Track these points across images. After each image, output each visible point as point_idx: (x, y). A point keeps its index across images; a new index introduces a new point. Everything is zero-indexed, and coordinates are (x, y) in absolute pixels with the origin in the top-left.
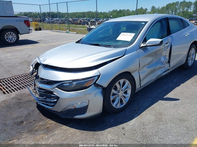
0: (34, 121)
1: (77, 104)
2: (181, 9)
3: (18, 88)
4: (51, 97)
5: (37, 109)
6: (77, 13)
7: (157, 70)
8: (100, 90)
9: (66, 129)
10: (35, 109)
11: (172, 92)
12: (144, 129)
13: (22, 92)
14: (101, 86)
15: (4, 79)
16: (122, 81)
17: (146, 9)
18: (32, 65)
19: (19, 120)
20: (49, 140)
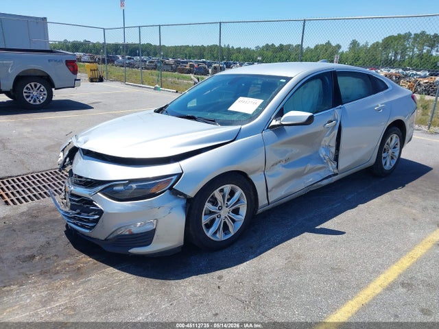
0: (55, 255)
1: (135, 225)
2: (415, 50)
3: (35, 195)
4: (88, 211)
5: (64, 236)
6: (188, 46)
7: (307, 173)
8: (180, 203)
9: (113, 274)
10: (61, 235)
11: (335, 219)
12: (258, 280)
13: (41, 204)
14: (182, 194)
15: (11, 177)
16: (227, 188)
17: (339, 47)
18: (63, 150)
19: (27, 253)
20: (76, 289)
